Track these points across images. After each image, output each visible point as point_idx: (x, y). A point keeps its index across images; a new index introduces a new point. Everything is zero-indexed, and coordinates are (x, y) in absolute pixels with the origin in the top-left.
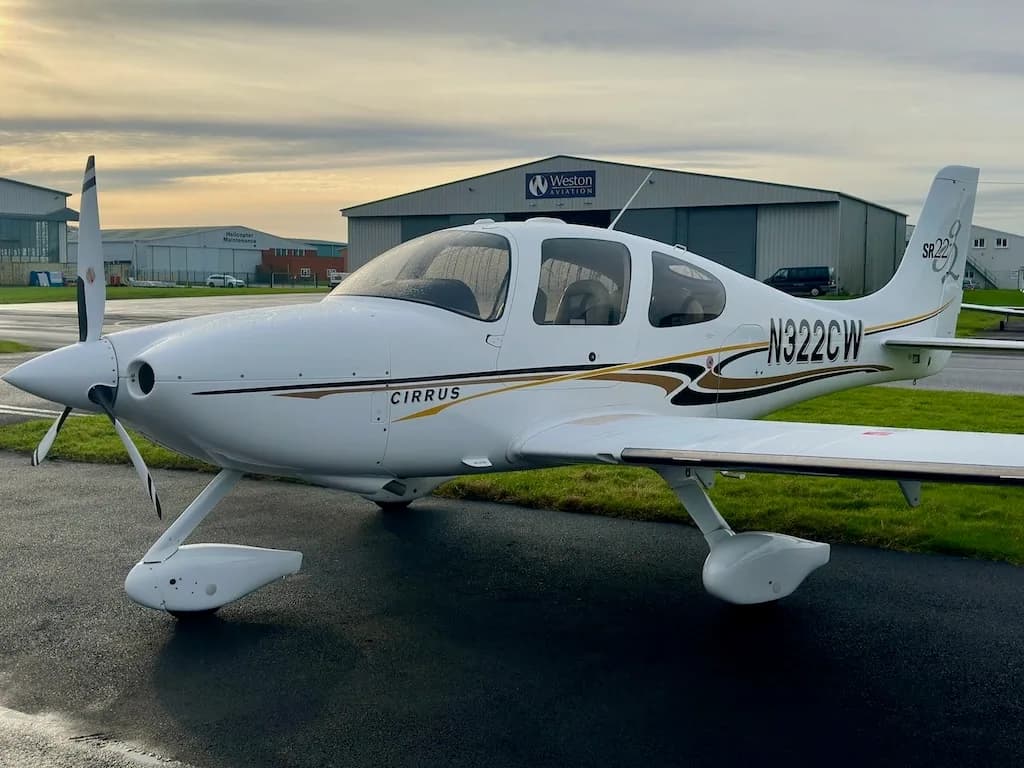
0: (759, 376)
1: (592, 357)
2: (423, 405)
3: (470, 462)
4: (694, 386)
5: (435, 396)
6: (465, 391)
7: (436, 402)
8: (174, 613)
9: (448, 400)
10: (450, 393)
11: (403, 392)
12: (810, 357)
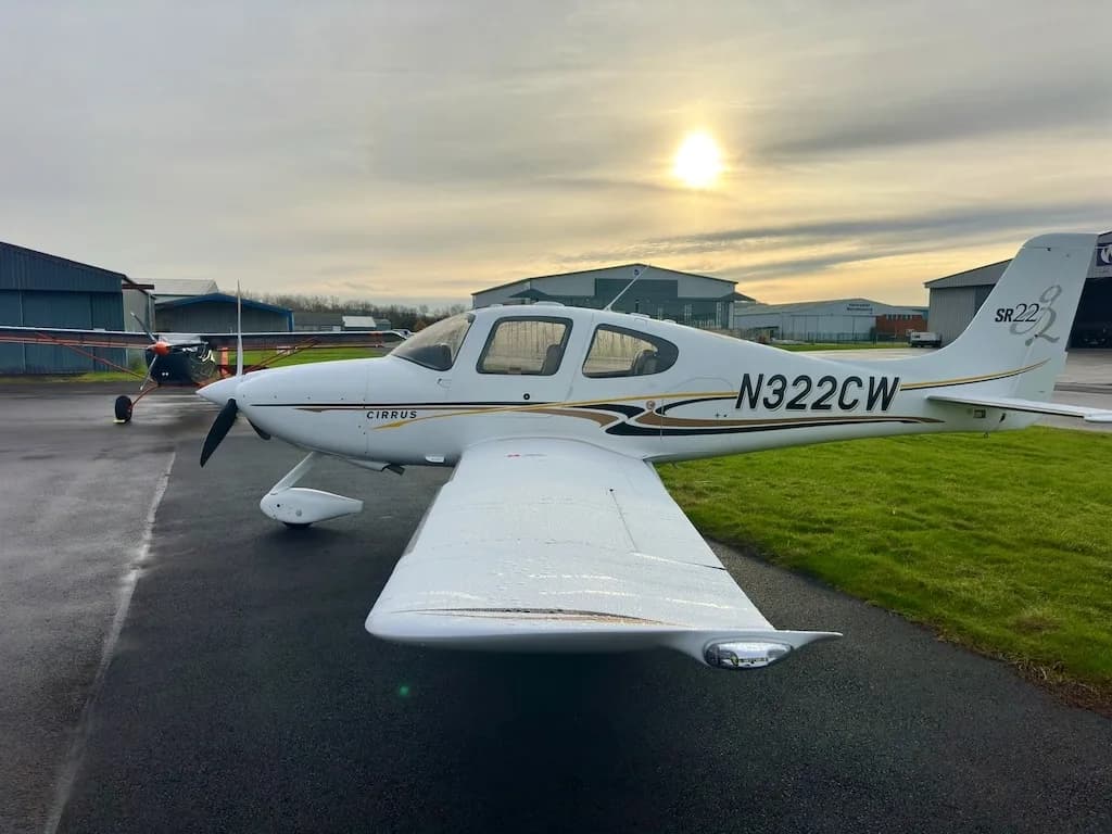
0: (721, 418)
1: (527, 396)
2: (389, 420)
3: (429, 459)
4: (632, 422)
5: (399, 416)
6: (419, 413)
7: (399, 419)
8: (286, 523)
9: (408, 419)
10: (409, 415)
11: (375, 412)
12: (809, 406)
